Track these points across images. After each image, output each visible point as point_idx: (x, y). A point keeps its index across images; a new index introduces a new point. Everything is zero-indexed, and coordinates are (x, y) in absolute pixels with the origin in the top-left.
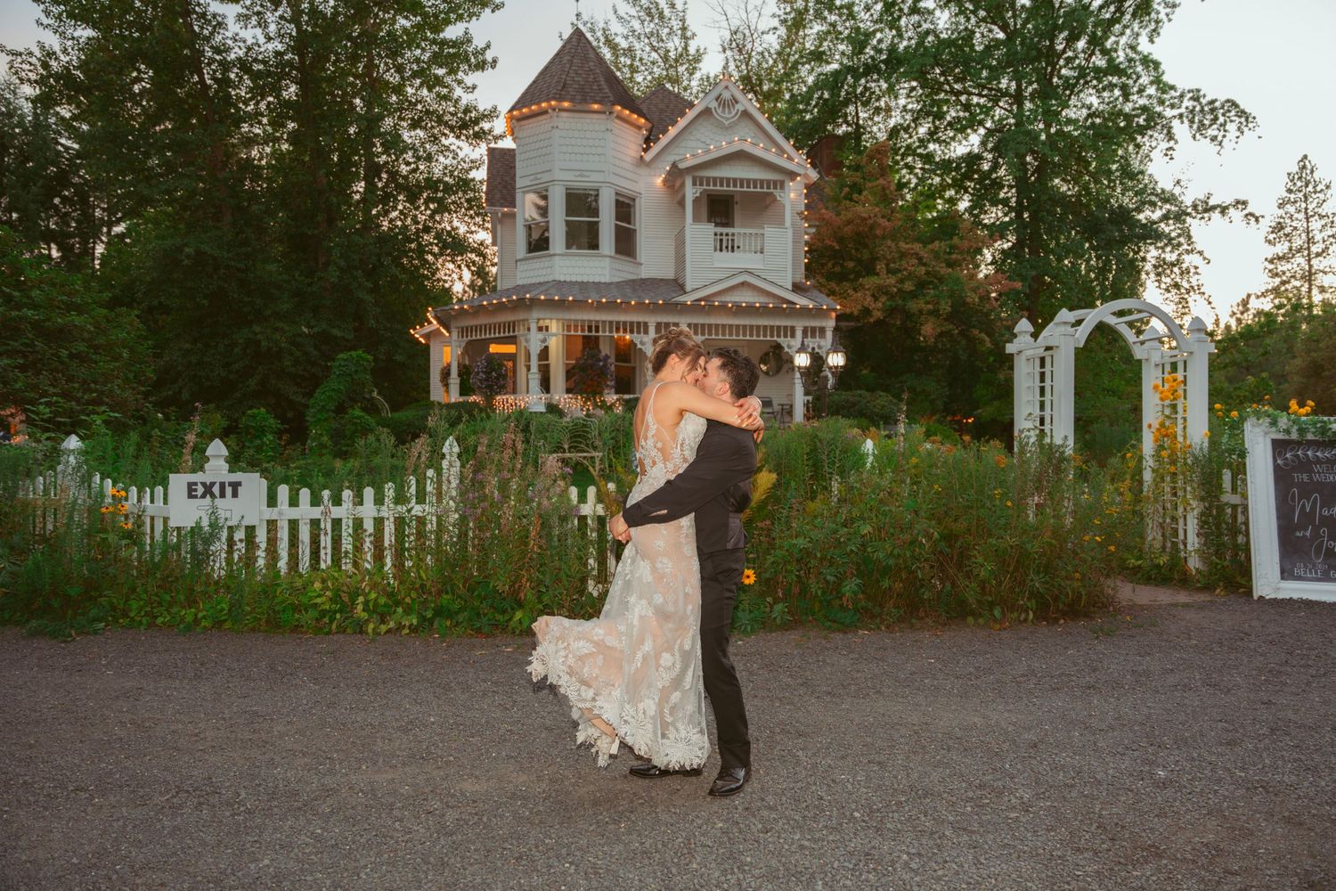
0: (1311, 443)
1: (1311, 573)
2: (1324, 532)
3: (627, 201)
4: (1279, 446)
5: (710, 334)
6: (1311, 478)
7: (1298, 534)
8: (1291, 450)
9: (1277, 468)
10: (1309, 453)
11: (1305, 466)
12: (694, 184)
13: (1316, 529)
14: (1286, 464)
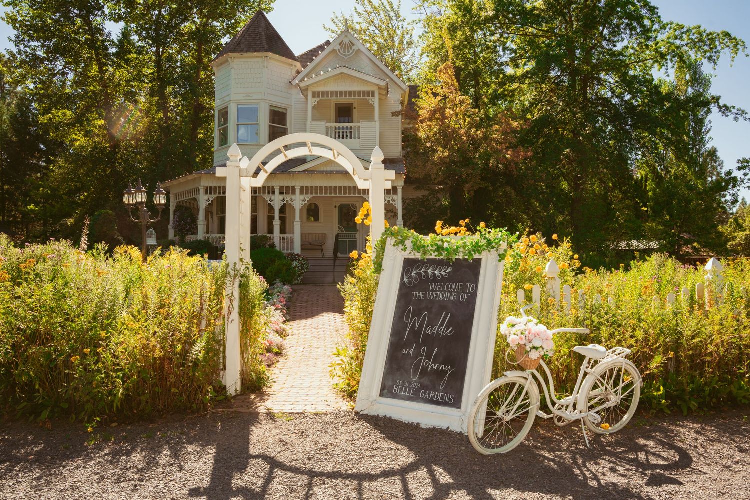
0: (432, 262)
1: (405, 392)
2: (423, 351)
3: (281, 111)
4: (409, 264)
5: (316, 193)
6: (425, 295)
7: (405, 352)
8: (417, 268)
9: (403, 285)
10: (430, 271)
11: (424, 283)
12: (314, 96)
13: (419, 347)
14: (410, 283)
